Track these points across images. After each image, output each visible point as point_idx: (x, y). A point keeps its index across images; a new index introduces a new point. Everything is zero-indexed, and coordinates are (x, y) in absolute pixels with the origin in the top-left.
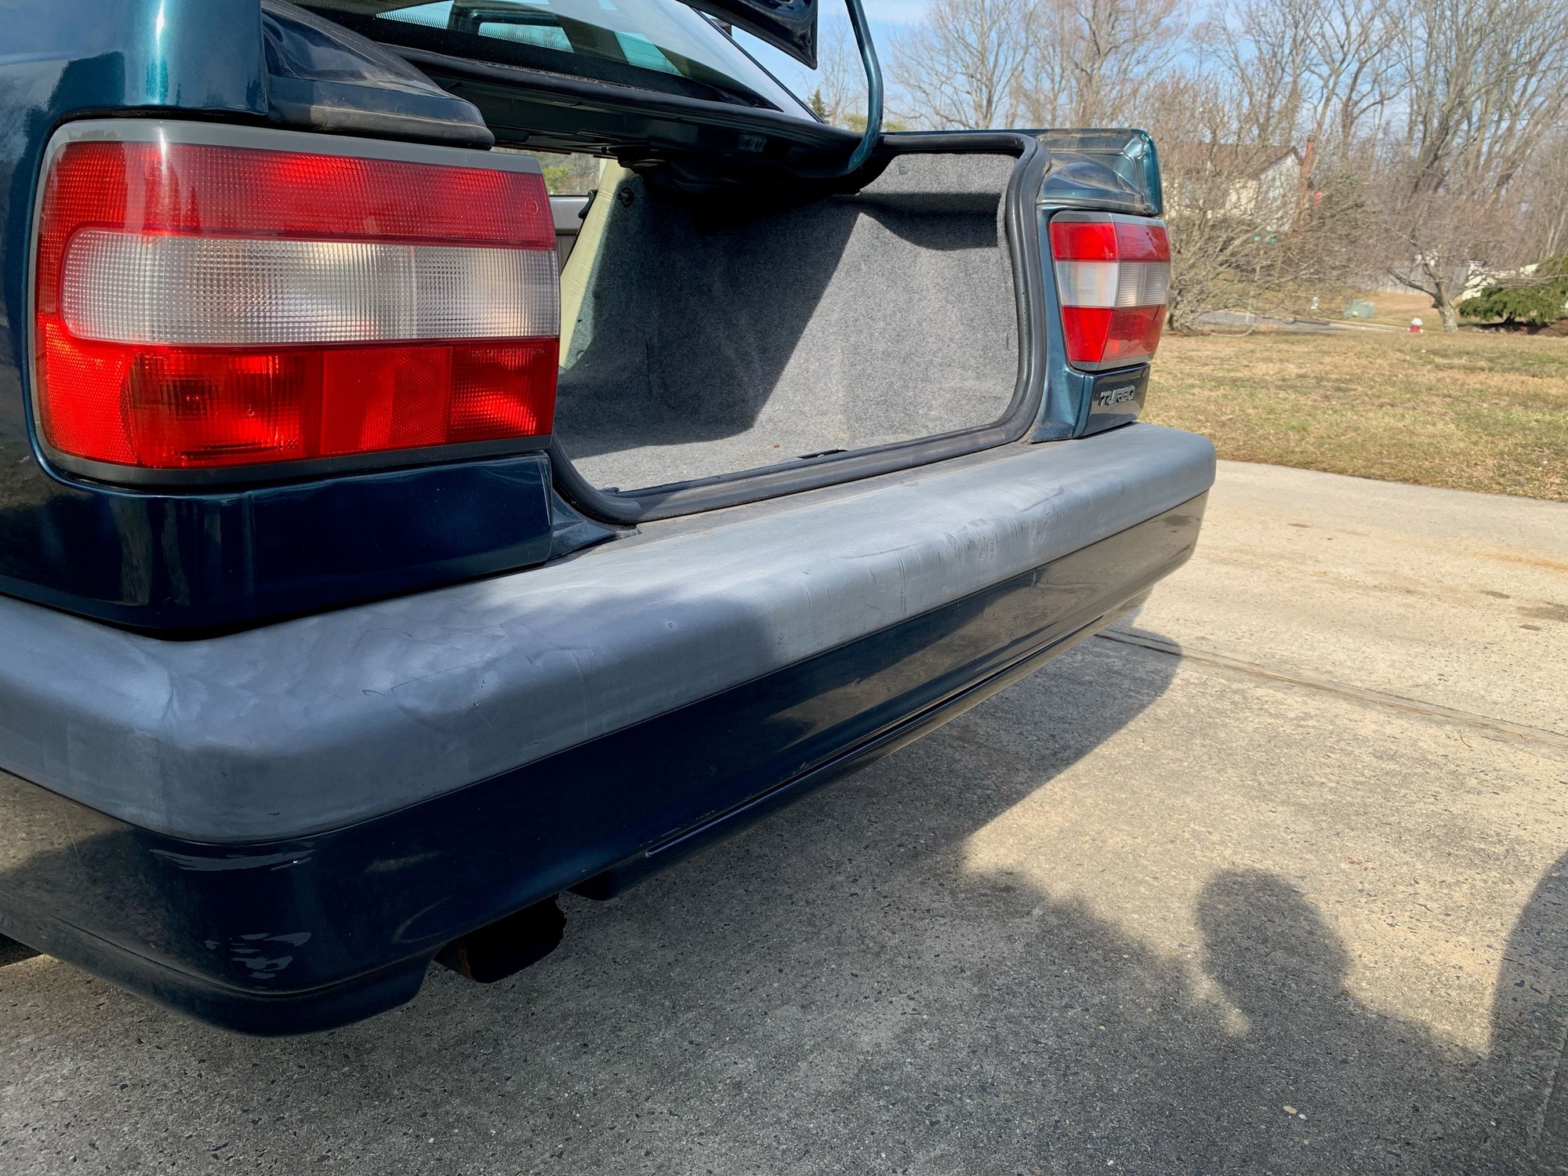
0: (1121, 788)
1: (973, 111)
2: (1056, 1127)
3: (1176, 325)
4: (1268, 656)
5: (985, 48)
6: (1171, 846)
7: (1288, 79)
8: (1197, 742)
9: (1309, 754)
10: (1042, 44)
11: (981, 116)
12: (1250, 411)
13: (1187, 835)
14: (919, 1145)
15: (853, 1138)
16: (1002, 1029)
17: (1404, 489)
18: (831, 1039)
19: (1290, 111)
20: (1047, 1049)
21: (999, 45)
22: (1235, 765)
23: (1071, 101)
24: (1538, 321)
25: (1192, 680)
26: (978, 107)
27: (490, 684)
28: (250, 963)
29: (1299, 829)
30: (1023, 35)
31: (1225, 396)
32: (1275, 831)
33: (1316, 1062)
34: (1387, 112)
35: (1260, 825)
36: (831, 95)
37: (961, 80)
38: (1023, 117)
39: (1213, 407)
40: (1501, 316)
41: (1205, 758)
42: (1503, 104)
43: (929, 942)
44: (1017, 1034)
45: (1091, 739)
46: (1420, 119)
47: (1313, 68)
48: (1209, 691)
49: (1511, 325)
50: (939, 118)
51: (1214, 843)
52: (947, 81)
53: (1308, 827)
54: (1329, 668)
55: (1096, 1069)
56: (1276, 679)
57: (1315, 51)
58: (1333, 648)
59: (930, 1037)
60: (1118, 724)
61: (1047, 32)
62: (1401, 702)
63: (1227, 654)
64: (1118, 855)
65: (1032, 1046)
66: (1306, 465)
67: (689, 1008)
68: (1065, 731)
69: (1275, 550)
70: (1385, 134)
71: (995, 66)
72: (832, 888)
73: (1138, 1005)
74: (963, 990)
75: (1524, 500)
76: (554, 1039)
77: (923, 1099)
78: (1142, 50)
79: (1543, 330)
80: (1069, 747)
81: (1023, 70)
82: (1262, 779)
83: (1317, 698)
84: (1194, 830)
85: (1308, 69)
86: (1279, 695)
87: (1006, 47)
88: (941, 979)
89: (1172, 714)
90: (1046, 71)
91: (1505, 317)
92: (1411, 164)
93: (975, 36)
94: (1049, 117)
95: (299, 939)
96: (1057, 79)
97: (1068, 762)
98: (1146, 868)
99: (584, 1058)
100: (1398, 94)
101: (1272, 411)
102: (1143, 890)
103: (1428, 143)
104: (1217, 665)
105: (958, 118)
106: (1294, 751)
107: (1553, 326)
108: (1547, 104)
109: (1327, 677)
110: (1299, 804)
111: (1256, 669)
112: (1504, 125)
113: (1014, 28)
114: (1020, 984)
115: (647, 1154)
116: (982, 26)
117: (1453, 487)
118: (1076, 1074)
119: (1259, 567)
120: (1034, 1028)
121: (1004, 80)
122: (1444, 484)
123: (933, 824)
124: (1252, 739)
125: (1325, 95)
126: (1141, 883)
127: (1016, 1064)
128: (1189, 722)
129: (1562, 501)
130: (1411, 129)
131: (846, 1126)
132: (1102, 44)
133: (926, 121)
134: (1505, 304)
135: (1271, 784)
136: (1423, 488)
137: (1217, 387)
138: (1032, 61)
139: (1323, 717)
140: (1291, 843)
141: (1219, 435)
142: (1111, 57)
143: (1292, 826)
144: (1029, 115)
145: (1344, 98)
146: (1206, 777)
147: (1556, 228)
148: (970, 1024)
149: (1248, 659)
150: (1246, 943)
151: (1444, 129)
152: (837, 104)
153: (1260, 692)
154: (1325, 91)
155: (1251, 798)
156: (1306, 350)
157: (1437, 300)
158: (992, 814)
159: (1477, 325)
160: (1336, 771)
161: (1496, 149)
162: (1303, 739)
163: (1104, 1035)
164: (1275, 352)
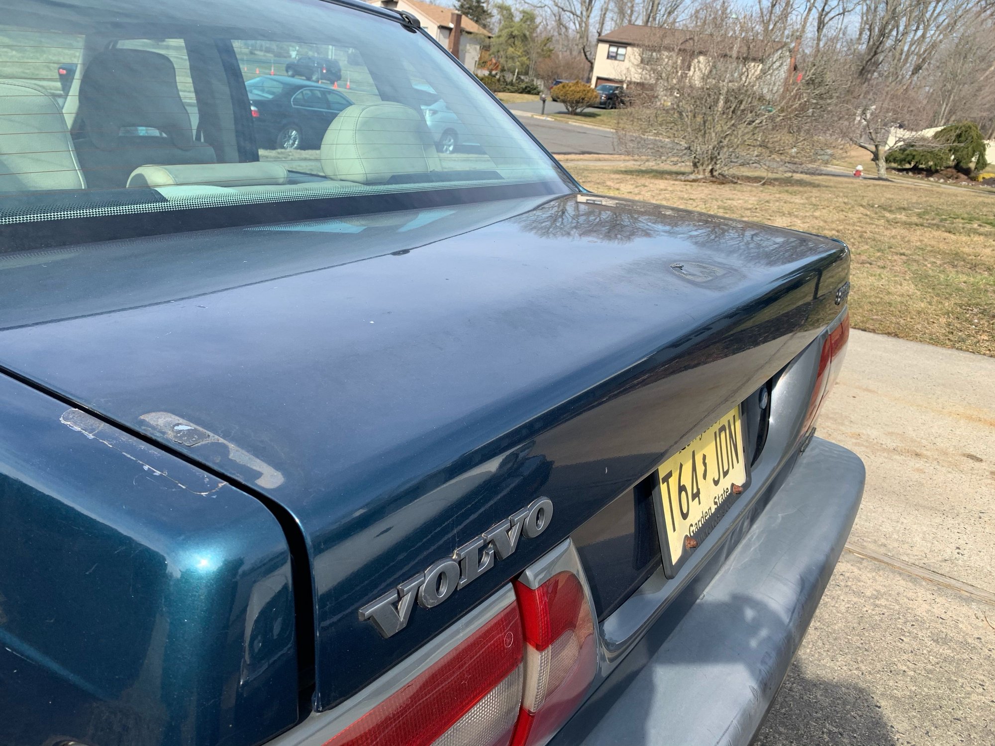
1: (579, 5)
3: (715, 173)
11: (585, 9)
17: (890, 342)
19: (785, 16)
24: (933, 168)
26: (583, 2)
34: (846, 20)
38: (612, 11)
40: (910, 164)
42: (920, 20)
46: (867, 26)
49: (916, 170)
50: (556, 8)
54: (883, 541)
62: (937, 578)
70: (844, 34)
75: (967, 355)
79: (935, 175)
91: (913, 164)
92: (860, 57)
94: (629, 12)
100: (854, 8)
103: (871, 43)
105: (569, 9)
106: (878, 635)
107: (941, 172)
108: (947, 21)
109: (883, 550)
112: (920, 33)
117: (921, 341)
122: (915, 339)
125: (808, 7)
129: (991, 356)
130: (861, 34)
133: (549, 10)
134: (914, 157)
136: (901, 340)
139: (890, 595)
143: (895, 724)
144: (616, 10)
145: (820, 9)
147: (947, 105)
151: (883, 34)
154: (808, 4)
156: (802, 201)
157: (874, 156)
159: (895, 169)
160: (911, 657)
161: (913, 48)
162: (882, 621)
164: (782, 204)
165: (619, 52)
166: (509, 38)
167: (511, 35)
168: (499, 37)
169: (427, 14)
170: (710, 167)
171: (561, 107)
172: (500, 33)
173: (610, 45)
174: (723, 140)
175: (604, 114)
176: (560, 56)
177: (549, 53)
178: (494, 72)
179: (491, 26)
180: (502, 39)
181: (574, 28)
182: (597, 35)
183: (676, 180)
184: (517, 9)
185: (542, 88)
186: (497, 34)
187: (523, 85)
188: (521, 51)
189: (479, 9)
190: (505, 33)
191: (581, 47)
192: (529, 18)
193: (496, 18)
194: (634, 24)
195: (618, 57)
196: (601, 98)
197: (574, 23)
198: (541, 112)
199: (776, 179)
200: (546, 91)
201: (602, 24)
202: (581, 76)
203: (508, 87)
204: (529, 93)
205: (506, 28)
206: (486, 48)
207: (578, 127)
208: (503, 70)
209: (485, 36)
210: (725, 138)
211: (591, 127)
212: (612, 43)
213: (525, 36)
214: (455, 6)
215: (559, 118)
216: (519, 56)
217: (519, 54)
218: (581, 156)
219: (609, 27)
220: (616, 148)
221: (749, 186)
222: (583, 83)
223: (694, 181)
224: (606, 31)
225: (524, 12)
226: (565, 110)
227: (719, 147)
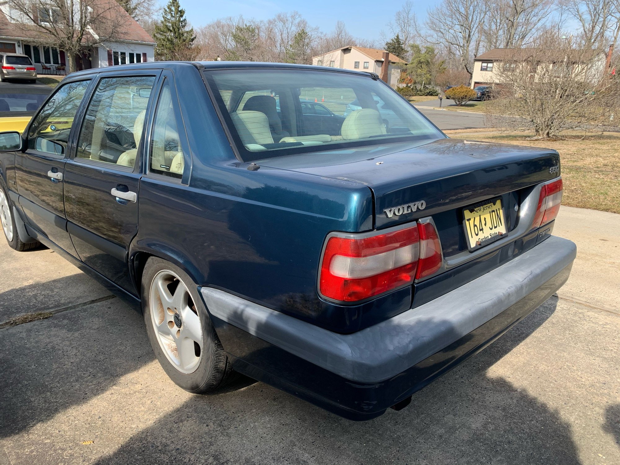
0: (542, 349)
1: (462, 40)
2: (531, 455)
3: (550, 135)
4: (592, 299)
5: (467, 13)
6: (560, 370)
7: (601, 19)
8: (567, 332)
9: (607, 339)
10: (492, 10)
11: (466, 42)
12: (584, 185)
13: (565, 367)
14: (494, 456)
15: (475, 453)
16: (513, 426)
18: (464, 425)
19: (602, 33)
20: (526, 432)
21: (474, 12)
22: (581, 342)
23: (504, 34)
25: (564, 308)
26: (464, 38)
27: (411, 347)
28: (364, 407)
29: (603, 366)
30: (484, 7)
31: (573, 177)
32: (595, 367)
33: (608, 442)
35: (590, 364)
36: (404, 36)
37: (457, 28)
38: (483, 41)
39: (568, 182)
41: (570, 339)
43: (487, 398)
44: (517, 427)
45: (531, 330)
47: (612, 14)
48: (570, 312)
50: (447, 43)
51: (574, 370)
52: (452, 28)
53: (607, 366)
55: (541, 439)
56: (595, 308)
57: (613, 7)
58: (616, 296)
59: (492, 427)
60: (539, 324)
61: (494, 5)
63: (577, 298)
64: (543, 372)
65: (522, 431)
66: (607, 210)
67: (422, 414)
68: (522, 327)
69: (594, 252)
71: (472, 21)
72: (455, 379)
73: (553, 421)
74: (499, 414)
76: (388, 420)
77: (493, 444)
78: (536, 10)
80: (524, 333)
81: (484, 22)
82: (590, 347)
83: (610, 316)
84: (568, 365)
85: (610, 14)
86: (596, 315)
87: (476, 12)
88: (492, 410)
89: (558, 321)
90: (494, 22)
93: (463, 9)
94: (495, 41)
95: (375, 402)
96: (498, 24)
97: (524, 338)
98: (552, 377)
99: (398, 426)
101: (593, 184)
102: (552, 385)
104: (573, 302)
105: (456, 43)
106: (602, 337)
110: (604, 358)
111: (588, 304)
113: (480, 4)
114: (516, 412)
115: (421, 453)
116: (467, 5)
118: (536, 440)
119: (588, 260)
120: (522, 426)
121: (476, 26)
123: (483, 359)
124: (586, 332)
125: (618, 26)
126: (551, 382)
127: (518, 436)
128: (564, 325)
131: (472, 450)
132: (518, 9)
133: (443, 45)
135: (593, 349)
137: (570, 173)
138: (488, 17)
139: (612, 324)
140: (601, 371)
141: (571, 196)
142: (522, 14)
143: (601, 365)
144: (486, 40)
146: (571, 346)
148: (503, 423)
149: (584, 300)
150: (586, 404)
152: (406, 39)
153: (589, 314)
155: (587, 354)
156: (608, 148)
158: (501, 357)
160: (617, 345)
162: (605, 333)
163: (543, 430)
164: (593, 150)
165: (488, 66)
166: (418, 64)
167: (420, 61)
168: (412, 63)
169: (368, 55)
170: (547, 132)
171: (452, 102)
172: (413, 61)
173: (482, 62)
174: (554, 115)
175: (480, 104)
176: (451, 72)
177: (443, 70)
178: (409, 85)
179: (407, 58)
180: (414, 65)
181: (459, 54)
182: (474, 56)
183: (525, 140)
184: (422, 46)
185: (439, 91)
186: (411, 62)
187: (428, 91)
188: (426, 70)
189: (399, 48)
190: (416, 61)
191: (463, 65)
192: (430, 51)
193: (410, 54)
194: (498, 48)
195: (488, 69)
196: (477, 95)
197: (459, 51)
198: (439, 106)
199: (592, 136)
200: (442, 93)
201: (477, 50)
202: (464, 83)
203: (418, 93)
204: (432, 95)
205: (416, 58)
206: (404, 71)
207: (464, 113)
208: (415, 83)
209: (403, 64)
210: (556, 113)
211: (472, 112)
212: (483, 61)
213: (428, 61)
214: (385, 48)
215: (451, 108)
216: (425, 74)
217: (425, 72)
218: (465, 130)
219: (481, 52)
220: (486, 124)
221: (573, 141)
222: (465, 87)
223: (536, 140)
224: (480, 54)
225: (427, 48)
226: (454, 103)
227: (552, 119)
